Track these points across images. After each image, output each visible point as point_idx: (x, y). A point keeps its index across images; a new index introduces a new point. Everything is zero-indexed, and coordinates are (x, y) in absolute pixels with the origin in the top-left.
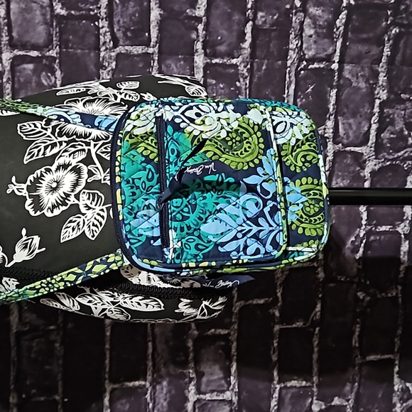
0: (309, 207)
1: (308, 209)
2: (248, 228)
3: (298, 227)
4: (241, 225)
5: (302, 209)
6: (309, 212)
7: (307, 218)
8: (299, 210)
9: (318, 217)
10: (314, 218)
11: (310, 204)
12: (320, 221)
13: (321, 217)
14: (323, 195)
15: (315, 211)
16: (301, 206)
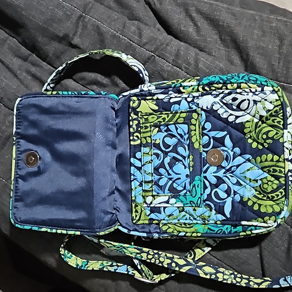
0: (267, 183)
1: (266, 186)
3: (254, 203)
5: (260, 186)
6: (267, 189)
7: (265, 194)
8: (257, 187)
9: (276, 193)
10: (272, 195)
11: (268, 181)
12: (279, 198)
13: (280, 194)
14: (285, 171)
15: (273, 188)
16: (260, 182)
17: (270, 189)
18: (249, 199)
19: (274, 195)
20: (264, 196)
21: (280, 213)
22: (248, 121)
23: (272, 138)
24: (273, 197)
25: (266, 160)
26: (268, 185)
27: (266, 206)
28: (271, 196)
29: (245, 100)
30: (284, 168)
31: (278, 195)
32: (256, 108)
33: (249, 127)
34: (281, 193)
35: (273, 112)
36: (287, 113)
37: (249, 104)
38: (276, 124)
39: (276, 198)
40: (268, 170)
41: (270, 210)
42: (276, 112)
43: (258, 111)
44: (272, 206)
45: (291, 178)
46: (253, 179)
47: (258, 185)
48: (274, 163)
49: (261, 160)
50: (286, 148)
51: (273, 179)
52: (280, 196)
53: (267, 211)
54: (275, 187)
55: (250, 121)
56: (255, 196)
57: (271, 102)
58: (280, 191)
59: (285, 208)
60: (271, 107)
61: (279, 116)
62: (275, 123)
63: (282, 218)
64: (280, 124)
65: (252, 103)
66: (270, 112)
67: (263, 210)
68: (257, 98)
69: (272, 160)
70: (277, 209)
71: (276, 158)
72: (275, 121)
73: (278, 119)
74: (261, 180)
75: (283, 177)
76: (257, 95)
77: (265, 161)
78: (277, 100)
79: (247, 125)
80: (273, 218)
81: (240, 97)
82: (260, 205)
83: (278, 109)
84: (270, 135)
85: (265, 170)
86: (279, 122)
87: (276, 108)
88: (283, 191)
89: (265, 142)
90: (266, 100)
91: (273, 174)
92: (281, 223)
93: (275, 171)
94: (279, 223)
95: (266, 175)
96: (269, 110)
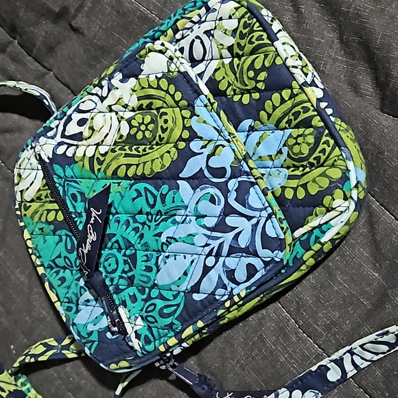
0: (297, 143)
1: (296, 149)
2: (215, 244)
3: (295, 189)
4: (207, 245)
5: (289, 155)
6: (301, 153)
7: (305, 163)
8: (285, 160)
9: (318, 150)
10: (314, 156)
11: (296, 138)
12: (327, 154)
13: (325, 146)
14: (312, 106)
15: (309, 144)
16: (285, 150)
17: (305, 150)
18: (284, 188)
19: (316, 154)
20: (304, 167)
21: (345, 178)
22: (216, 70)
23: (263, 68)
24: (318, 158)
25: (275, 108)
26: (299, 144)
27: (314, 181)
28: (314, 159)
29: (193, 41)
30: (309, 101)
31: (323, 151)
32: (216, 42)
33: (224, 78)
34: (327, 143)
35: (241, 29)
36: (266, 18)
37: (202, 42)
38: (257, 43)
39: (323, 158)
40: (286, 123)
41: (325, 183)
42: (246, 25)
43: (221, 45)
44: (323, 175)
45: (329, 111)
46: (274, 153)
47: (284, 156)
48: (289, 104)
49: (267, 113)
50: (293, 67)
51: (301, 131)
52: (328, 150)
53: (320, 187)
54: (311, 139)
55: (219, 68)
56: (290, 177)
57: (230, 17)
58: (322, 141)
59: (350, 165)
60: (233, 24)
61: (254, 29)
62: (254, 43)
63: (356, 186)
64: (263, 40)
65: (205, 38)
66: (238, 32)
67: (313, 190)
68: (206, 26)
69: (283, 101)
70: (336, 174)
71: (286, 93)
72: (253, 40)
73: (256, 34)
74: (284, 145)
75: (314, 116)
76: (205, 21)
77: (274, 110)
78: (237, 9)
79: (218, 76)
80: (338, 193)
81: (185, 44)
82: (304, 186)
83: (246, 19)
84: (258, 65)
85: (283, 124)
86: (260, 38)
87: (243, 20)
88: (328, 138)
89: (257, 82)
90: (221, 19)
91: (297, 121)
92: (361, 197)
93: (297, 114)
94: (356, 199)
95: (288, 132)
96: (235, 31)
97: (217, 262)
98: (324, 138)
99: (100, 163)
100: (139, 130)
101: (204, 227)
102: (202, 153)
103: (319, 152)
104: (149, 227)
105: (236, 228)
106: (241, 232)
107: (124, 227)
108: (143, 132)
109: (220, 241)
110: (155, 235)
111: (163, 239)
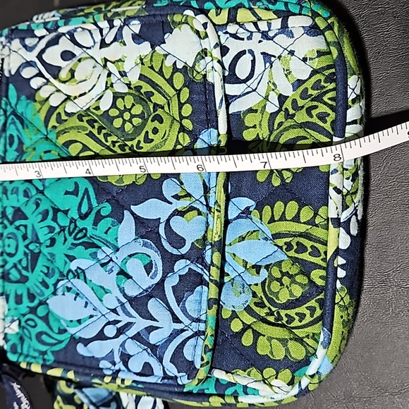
0: (279, 280)
1: (275, 286)
2: (125, 320)
3: (245, 328)
4: (114, 311)
5: (263, 283)
6: (276, 294)
7: (273, 309)
8: (257, 285)
9: (298, 310)
10: (288, 312)
11: (283, 274)
12: (304, 322)
13: (308, 312)
14: (326, 253)
15: (291, 294)
16: (264, 273)
17: (284, 297)
18: (234, 315)
19: (292, 312)
20: (271, 313)
21: (306, 362)
24: (291, 319)
25: (283, 218)
26: (282, 284)
27: (270, 339)
28: (287, 315)
29: (244, 52)
30: (325, 243)
31: (302, 316)
33: (255, 127)
34: (312, 310)
35: (309, 85)
36: (350, 91)
37: (253, 62)
38: (315, 120)
39: (296, 323)
40: (286, 243)
41: (279, 354)
42: (317, 86)
43: (274, 84)
44: (284, 342)
46: (251, 262)
47: (259, 279)
48: (302, 228)
49: (273, 215)
50: (335, 189)
51: (294, 270)
52: (308, 319)
53: (272, 353)
54: (298, 292)
55: (256, 111)
56: (248, 310)
57: (305, 60)
58: (308, 304)
59: (321, 351)
60: (302, 72)
61: (325, 98)
62: (312, 117)
63: (312, 376)
64: (325, 122)
66: (302, 88)
67: (262, 349)
68: (268, 47)
69: (296, 219)
70: (297, 352)
71: (306, 213)
72: (314, 112)
73: (322, 108)
74: (267, 267)
75: (320, 267)
76: (271, 39)
77: (281, 220)
78: (320, 54)
79: (249, 120)
80: (286, 374)
81: (235, 47)
82: (257, 335)
83: (323, 78)
85: (281, 242)
86: (322, 117)
87: (318, 77)
88: (317, 305)
90: (292, 53)
91: (296, 255)
92: (311, 388)
93: (301, 248)
94: (303, 387)
95: (281, 256)
96: (300, 82)
97: (116, 336)
98: (313, 303)
99: (59, 120)
100: (121, 115)
101: (122, 291)
102: (171, 203)
103: (296, 314)
104: (66, 240)
105: (155, 320)
106: (157, 328)
107: (40, 217)
108: (124, 121)
109: (131, 320)
110: (67, 256)
111: (73, 266)
